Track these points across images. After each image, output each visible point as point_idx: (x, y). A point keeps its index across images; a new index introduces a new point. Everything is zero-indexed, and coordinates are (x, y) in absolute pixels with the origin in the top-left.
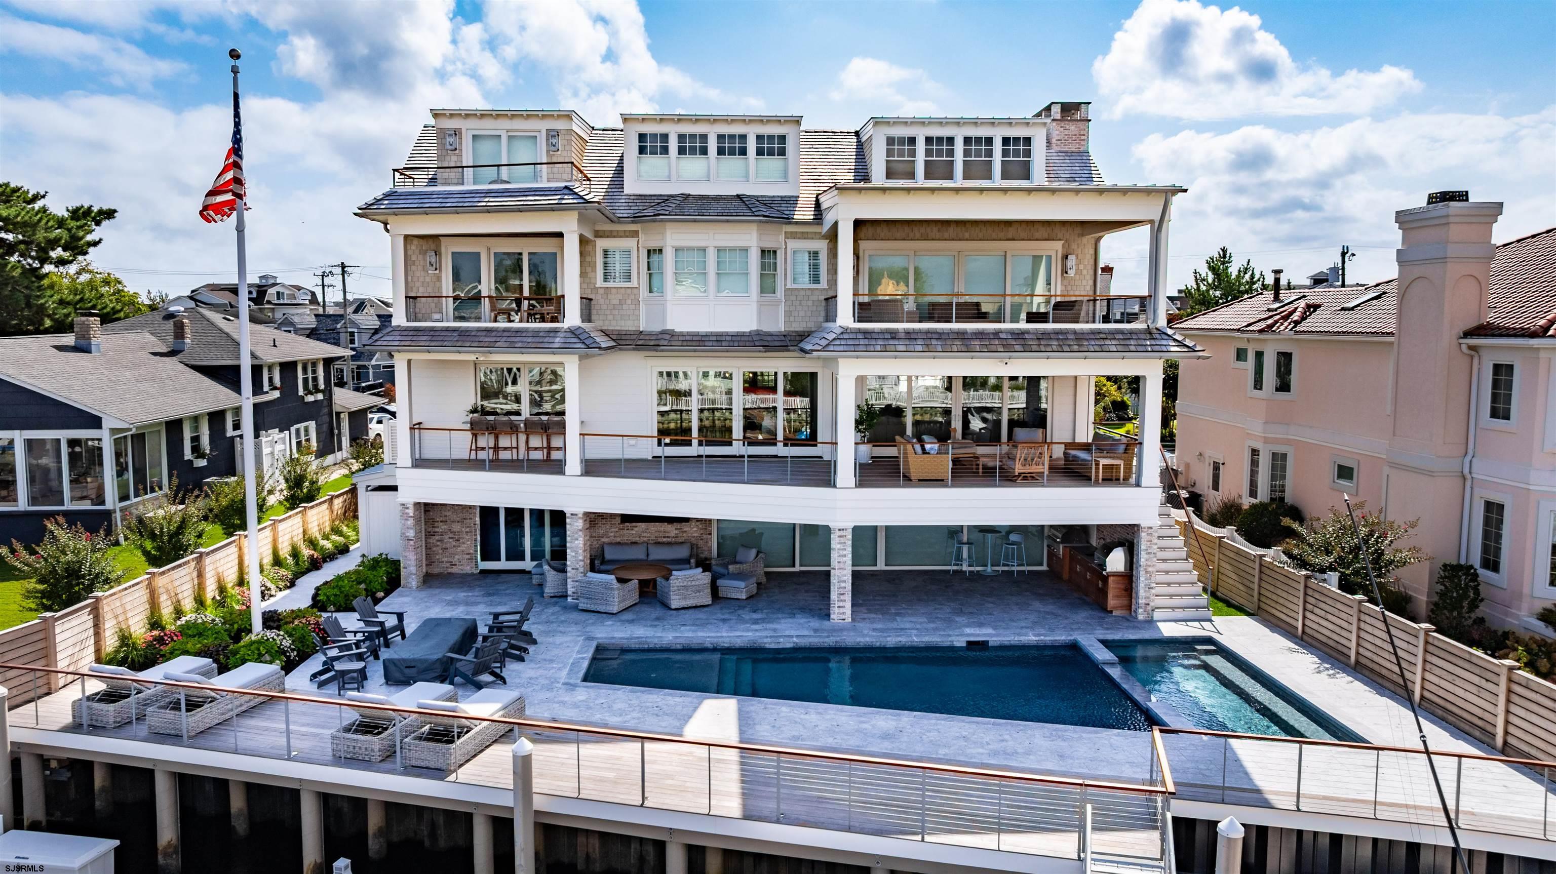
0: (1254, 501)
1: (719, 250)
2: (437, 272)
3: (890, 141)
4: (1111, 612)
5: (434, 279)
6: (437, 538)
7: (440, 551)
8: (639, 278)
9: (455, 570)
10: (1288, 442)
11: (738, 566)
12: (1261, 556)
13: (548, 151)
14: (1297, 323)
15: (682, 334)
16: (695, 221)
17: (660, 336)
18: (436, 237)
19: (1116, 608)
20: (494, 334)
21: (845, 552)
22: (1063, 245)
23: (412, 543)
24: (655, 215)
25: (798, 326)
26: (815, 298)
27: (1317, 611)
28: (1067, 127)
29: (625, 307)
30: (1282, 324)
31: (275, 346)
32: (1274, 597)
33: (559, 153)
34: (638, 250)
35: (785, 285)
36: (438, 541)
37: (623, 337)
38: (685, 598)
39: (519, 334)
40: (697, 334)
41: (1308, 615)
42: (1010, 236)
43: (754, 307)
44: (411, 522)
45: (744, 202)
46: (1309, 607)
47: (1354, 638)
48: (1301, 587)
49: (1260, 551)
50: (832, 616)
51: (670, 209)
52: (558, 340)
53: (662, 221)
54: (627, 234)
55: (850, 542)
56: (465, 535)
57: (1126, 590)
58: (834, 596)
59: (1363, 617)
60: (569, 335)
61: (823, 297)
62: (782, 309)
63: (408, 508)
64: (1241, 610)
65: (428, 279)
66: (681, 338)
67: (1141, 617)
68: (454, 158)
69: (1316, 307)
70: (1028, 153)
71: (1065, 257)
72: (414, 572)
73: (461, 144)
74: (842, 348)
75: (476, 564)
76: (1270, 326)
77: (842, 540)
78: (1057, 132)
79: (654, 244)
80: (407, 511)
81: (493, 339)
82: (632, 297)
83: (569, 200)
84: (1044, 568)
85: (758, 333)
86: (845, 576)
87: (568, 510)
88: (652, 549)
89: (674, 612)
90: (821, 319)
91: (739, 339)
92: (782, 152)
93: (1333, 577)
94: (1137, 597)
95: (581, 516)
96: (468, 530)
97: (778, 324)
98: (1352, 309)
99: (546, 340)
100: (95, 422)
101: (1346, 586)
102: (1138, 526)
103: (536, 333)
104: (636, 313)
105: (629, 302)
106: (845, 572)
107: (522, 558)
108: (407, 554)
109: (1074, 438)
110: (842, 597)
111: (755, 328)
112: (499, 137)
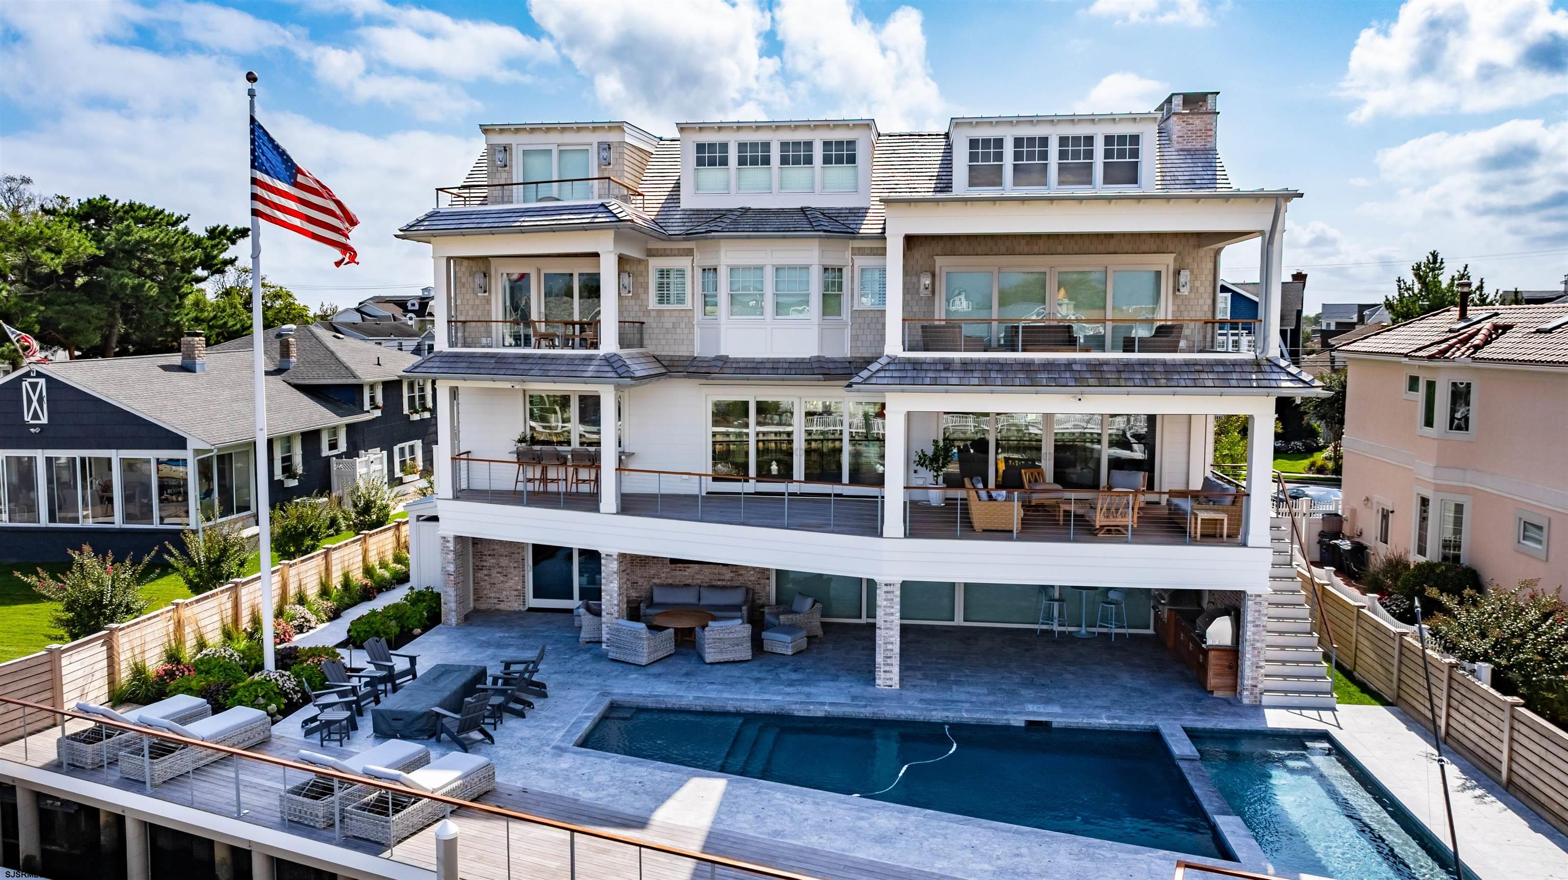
0: (1421, 559)
1: (778, 269)
2: (487, 294)
3: (973, 143)
4: (1212, 692)
5: (484, 301)
6: (485, 572)
7: (488, 586)
8: (693, 299)
9: (502, 606)
10: (1464, 491)
11: (790, 616)
12: (1402, 634)
13: (599, 165)
14: (1477, 348)
15: (736, 361)
16: (749, 237)
17: (712, 363)
18: (485, 259)
19: (1218, 688)
20: (530, 361)
21: (892, 611)
22: (1175, 259)
23: (452, 578)
24: (706, 232)
25: (867, 352)
27: (1462, 709)
28: (1191, 121)
29: (678, 331)
30: (1459, 349)
31: (379, 364)
32: (1416, 687)
33: (611, 167)
34: (693, 270)
35: (852, 306)
36: (486, 575)
37: (676, 364)
38: (721, 652)
39: (554, 361)
40: (752, 361)
41: (1453, 713)
42: (1112, 249)
43: (816, 330)
44: (451, 556)
45: (806, 215)
46: (1454, 703)
47: (1505, 748)
48: (1445, 677)
49: (1403, 628)
50: (878, 682)
51: (724, 225)
52: (591, 368)
53: (713, 238)
54: (682, 252)
55: (898, 600)
56: (512, 570)
57: (1230, 667)
58: (879, 659)
59: (1517, 725)
60: (604, 363)
62: (848, 333)
63: (448, 542)
64: (1378, 698)
65: (477, 302)
66: (734, 365)
67: (1246, 701)
68: (504, 175)
69: (1506, 328)
70: (1135, 153)
71: (1177, 273)
72: (454, 608)
73: (511, 160)
74: (885, 381)
75: (524, 603)
76: (1443, 352)
77: (889, 596)
78: (1179, 128)
79: (709, 263)
80: (448, 544)
81: (527, 367)
82: (686, 320)
83: (602, 218)
84: (1151, 631)
85: (819, 360)
86: (892, 637)
87: (603, 551)
88: (704, 593)
89: (709, 666)
91: (796, 366)
92: (852, 159)
93: (1485, 669)
94: (1242, 678)
95: (615, 557)
96: (515, 565)
97: (844, 351)
98: (1550, 331)
99: (580, 368)
100: (180, 442)
101: (1500, 682)
102: (1244, 592)
103: (572, 360)
104: (690, 337)
105: (683, 325)
106: (892, 633)
107: (571, 597)
108: (448, 589)
109: (1188, 484)
110: (889, 661)
111: (815, 353)
112: (550, 151)
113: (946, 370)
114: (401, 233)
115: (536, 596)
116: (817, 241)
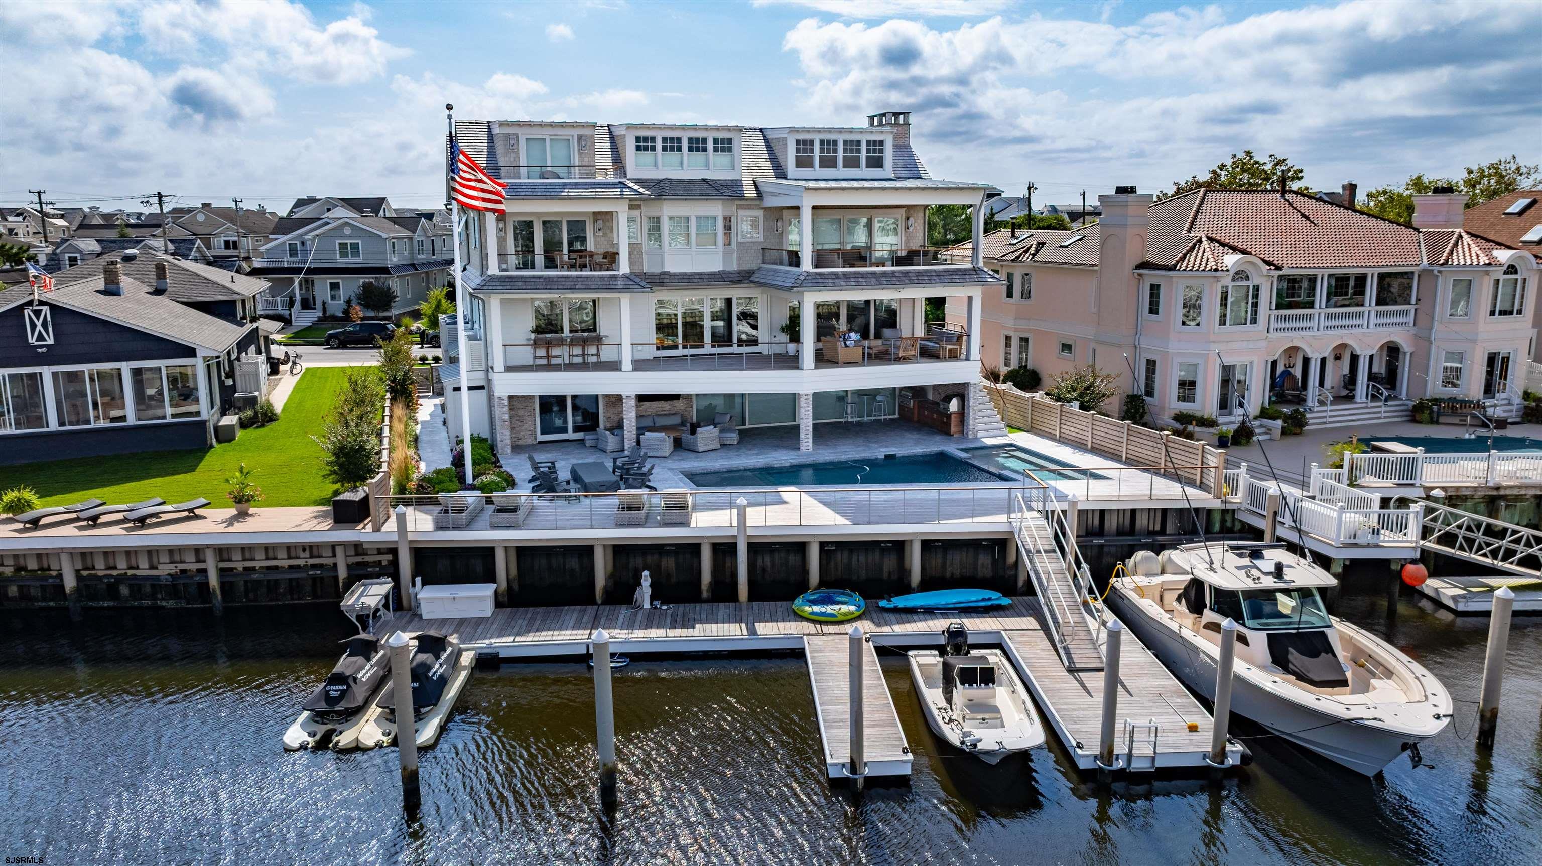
0: (1009, 369)
1: (698, 218)
2: (504, 235)
3: (798, 142)
4: (953, 433)
5: (502, 239)
8: (641, 237)
9: (520, 443)
10: (1029, 330)
12: (1032, 398)
14: (1034, 255)
15: (675, 275)
16: (685, 199)
19: (956, 431)
20: (570, 280)
21: (808, 409)
22: (906, 211)
23: (507, 423)
24: (659, 196)
25: (747, 267)
26: (755, 248)
27: (1068, 423)
28: (897, 129)
29: (634, 257)
30: (1024, 256)
32: (1042, 420)
33: (587, 151)
34: (641, 218)
35: (737, 240)
38: (705, 445)
40: (685, 274)
41: (1063, 426)
43: (721, 254)
44: (506, 409)
45: (710, 184)
46: (1063, 422)
47: (1090, 434)
48: (1058, 412)
49: (1032, 395)
50: (801, 447)
52: (617, 282)
55: (811, 402)
56: (526, 418)
57: (961, 422)
58: (802, 437)
59: (1095, 423)
60: (625, 280)
61: (760, 248)
62: (735, 256)
63: (503, 400)
64: (1019, 429)
67: (970, 437)
68: (513, 155)
69: (1043, 244)
70: (882, 151)
71: (908, 219)
72: (509, 443)
73: (518, 145)
75: (535, 438)
76: (1018, 257)
77: (807, 401)
79: (655, 214)
80: (502, 402)
82: (637, 250)
83: (627, 192)
84: (897, 416)
85: (724, 272)
86: (809, 423)
87: (624, 394)
88: (656, 419)
90: (760, 261)
92: (730, 150)
93: (1076, 404)
94: (968, 425)
95: (633, 397)
96: (529, 414)
97: (734, 267)
98: (1067, 247)
100: (190, 352)
101: (1082, 407)
102: (968, 384)
103: (602, 278)
104: (641, 260)
105: (636, 253)
106: (809, 421)
107: (566, 432)
108: (504, 431)
109: (913, 334)
110: (807, 438)
111: (721, 269)
112: (544, 140)
113: (837, 278)
115: (542, 433)
116: (721, 202)
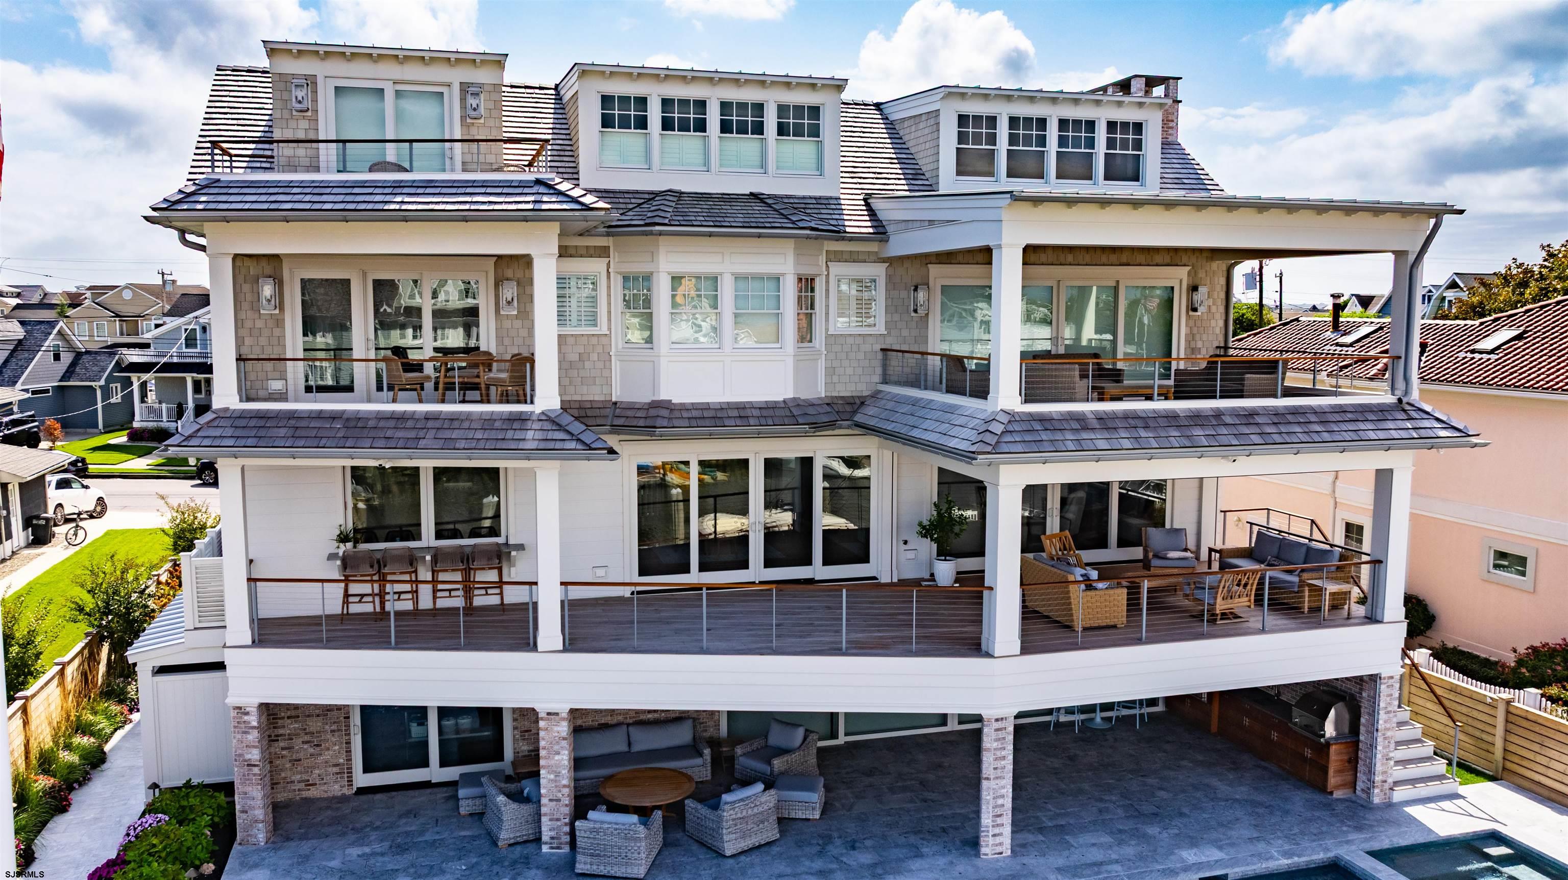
1: (739, 279)
2: (277, 311)
3: (963, 119)
4: (1331, 793)
5: (271, 323)
6: (282, 744)
7: (288, 765)
8: (609, 320)
9: (313, 793)
11: (785, 758)
13: (463, 118)
15: (683, 407)
16: (710, 235)
17: (653, 412)
18: (275, 258)
19: (1338, 787)
20: (410, 424)
21: (1003, 753)
22: (1189, 273)
23: (256, 770)
24: (647, 225)
25: (845, 390)
26: (867, 348)
29: (592, 365)
32: (1544, 761)
33: (482, 121)
34: (609, 277)
35: (827, 330)
36: (283, 749)
37: (590, 413)
39: (456, 424)
40: (706, 407)
43: (790, 361)
44: (254, 736)
45: (769, 205)
49: (1499, 692)
50: (984, 850)
51: (668, 215)
52: (530, 435)
53: (661, 234)
54: (592, 252)
55: (1011, 737)
56: (329, 736)
57: (1349, 761)
58: (986, 819)
60: (547, 426)
61: (878, 347)
62: (822, 364)
63: (247, 714)
65: (259, 324)
66: (685, 414)
67: (1376, 800)
68: (304, 124)
70: (1138, 145)
71: (1194, 288)
72: (261, 817)
73: (315, 101)
75: (350, 781)
77: (1001, 734)
79: (638, 267)
80: (249, 719)
81: (412, 434)
82: (599, 349)
83: (550, 203)
85: (797, 403)
86: (1003, 787)
87: (542, 708)
88: (635, 733)
89: (731, 861)
90: (877, 378)
91: (771, 412)
92: (815, 132)
94: (1370, 772)
95: (565, 715)
96: (334, 727)
97: (818, 390)
98: (1491, 352)
99: (510, 434)
102: (1378, 675)
103: (488, 421)
104: (606, 373)
105: (594, 357)
106: (1003, 782)
107: (426, 764)
110: (999, 821)
111: (790, 395)
112: (381, 91)
113: (1086, 428)
114: (155, 214)
115: (368, 768)
116: (791, 243)
